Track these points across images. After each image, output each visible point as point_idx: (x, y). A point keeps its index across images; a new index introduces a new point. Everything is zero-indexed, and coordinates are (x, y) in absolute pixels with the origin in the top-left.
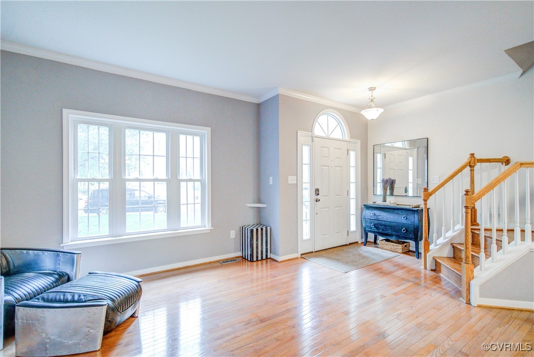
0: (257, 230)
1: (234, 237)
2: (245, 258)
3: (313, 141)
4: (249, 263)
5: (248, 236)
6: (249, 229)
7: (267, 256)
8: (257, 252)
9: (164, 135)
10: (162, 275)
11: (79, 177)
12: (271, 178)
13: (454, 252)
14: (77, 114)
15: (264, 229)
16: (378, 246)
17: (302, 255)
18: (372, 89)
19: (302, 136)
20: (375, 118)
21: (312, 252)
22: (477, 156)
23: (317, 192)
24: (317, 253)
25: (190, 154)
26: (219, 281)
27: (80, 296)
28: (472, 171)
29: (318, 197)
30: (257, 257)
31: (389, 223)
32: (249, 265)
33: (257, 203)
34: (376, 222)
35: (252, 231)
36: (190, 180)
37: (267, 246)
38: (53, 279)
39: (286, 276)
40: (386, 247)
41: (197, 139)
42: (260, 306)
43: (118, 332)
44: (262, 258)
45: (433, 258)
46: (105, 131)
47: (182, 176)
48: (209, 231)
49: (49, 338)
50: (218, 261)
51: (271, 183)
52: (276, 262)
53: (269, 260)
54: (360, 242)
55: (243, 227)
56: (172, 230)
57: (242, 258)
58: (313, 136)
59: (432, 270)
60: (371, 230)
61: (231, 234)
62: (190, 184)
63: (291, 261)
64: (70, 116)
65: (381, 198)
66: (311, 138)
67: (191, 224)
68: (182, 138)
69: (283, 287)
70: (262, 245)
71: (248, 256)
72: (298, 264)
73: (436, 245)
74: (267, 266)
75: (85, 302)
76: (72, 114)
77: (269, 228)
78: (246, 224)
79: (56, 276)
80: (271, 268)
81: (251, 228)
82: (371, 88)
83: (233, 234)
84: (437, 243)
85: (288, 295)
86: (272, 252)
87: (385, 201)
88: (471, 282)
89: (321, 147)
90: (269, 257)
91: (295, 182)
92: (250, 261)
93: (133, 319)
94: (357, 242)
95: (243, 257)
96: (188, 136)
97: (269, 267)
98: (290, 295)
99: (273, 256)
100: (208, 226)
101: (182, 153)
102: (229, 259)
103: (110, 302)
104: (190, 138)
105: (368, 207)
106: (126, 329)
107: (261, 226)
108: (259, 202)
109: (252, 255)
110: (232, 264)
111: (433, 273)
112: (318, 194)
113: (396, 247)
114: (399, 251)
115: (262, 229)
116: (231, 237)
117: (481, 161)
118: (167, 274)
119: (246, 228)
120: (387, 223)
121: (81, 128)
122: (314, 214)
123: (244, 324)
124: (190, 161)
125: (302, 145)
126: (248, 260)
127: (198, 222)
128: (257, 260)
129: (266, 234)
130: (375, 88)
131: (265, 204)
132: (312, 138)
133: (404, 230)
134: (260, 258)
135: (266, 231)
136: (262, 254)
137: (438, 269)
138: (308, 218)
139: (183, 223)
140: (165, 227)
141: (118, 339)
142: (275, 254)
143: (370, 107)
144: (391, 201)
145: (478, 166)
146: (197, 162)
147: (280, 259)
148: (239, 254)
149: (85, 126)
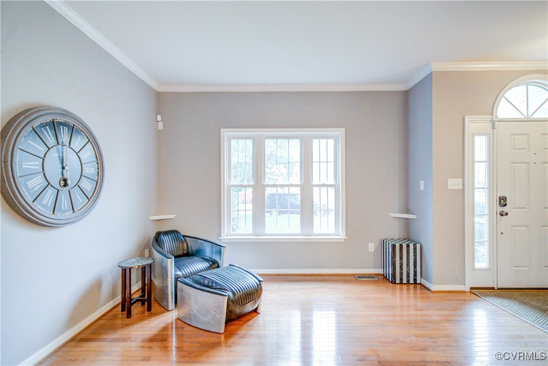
0: (401, 246)
1: (373, 250)
2: (386, 277)
3: (493, 127)
4: (391, 284)
5: (389, 252)
6: (390, 244)
7: (415, 280)
8: (401, 274)
9: (298, 141)
10: (294, 278)
11: (231, 184)
12: (422, 183)
14: (231, 132)
15: (411, 246)
17: (472, 288)
19: (472, 123)
21: (493, 288)
23: (503, 201)
24: (502, 292)
25: (323, 159)
26: (346, 298)
27: (212, 283)
29: (505, 209)
30: (401, 279)
32: (390, 286)
33: (405, 213)
35: (394, 247)
36: (324, 185)
37: (415, 267)
38: (208, 265)
39: (436, 312)
41: (331, 142)
42: (386, 343)
43: (240, 323)
44: (408, 281)
46: (250, 143)
47: (316, 181)
48: (343, 241)
49: (193, 312)
50: (354, 275)
51: (422, 188)
52: (428, 291)
53: (418, 286)
55: (384, 240)
56: (305, 236)
57: (383, 277)
58: (495, 119)
61: (370, 247)
62: (324, 189)
63: (452, 295)
64: (226, 133)
66: (491, 124)
67: (324, 230)
68: (315, 142)
69: (427, 327)
70: (408, 265)
71: (389, 276)
72: (465, 300)
74: (415, 294)
75: (215, 289)
76: (226, 132)
77: (418, 246)
78: (389, 237)
79: (211, 263)
80: (422, 298)
81: (393, 243)
83: (372, 247)
85: (430, 340)
86: (423, 276)
89: (513, 135)
90: (418, 282)
91: (461, 187)
92: (392, 282)
93: (255, 314)
95: (384, 275)
96: (329, 140)
97: (418, 296)
98: (434, 342)
99: (424, 282)
100: (342, 235)
101: (315, 158)
102: (366, 275)
103: (231, 294)
104: (323, 141)
106: (247, 321)
107: (408, 242)
108: (408, 211)
109: (394, 276)
110: (368, 281)
112: (505, 205)
115: (408, 246)
116: (370, 250)
118: (299, 278)
119: (387, 242)
121: (234, 143)
122: (496, 235)
123: (357, 358)
124: (323, 165)
125: (473, 135)
126: (389, 280)
127: (332, 230)
128: (401, 283)
131: (413, 214)
132: (493, 124)
134: (405, 281)
135: (415, 249)
136: (408, 276)
138: (486, 238)
139: (317, 229)
140: (298, 231)
141: (239, 329)
142: (427, 279)
146: (331, 166)
147: (434, 288)
148: (380, 271)
149: (236, 140)
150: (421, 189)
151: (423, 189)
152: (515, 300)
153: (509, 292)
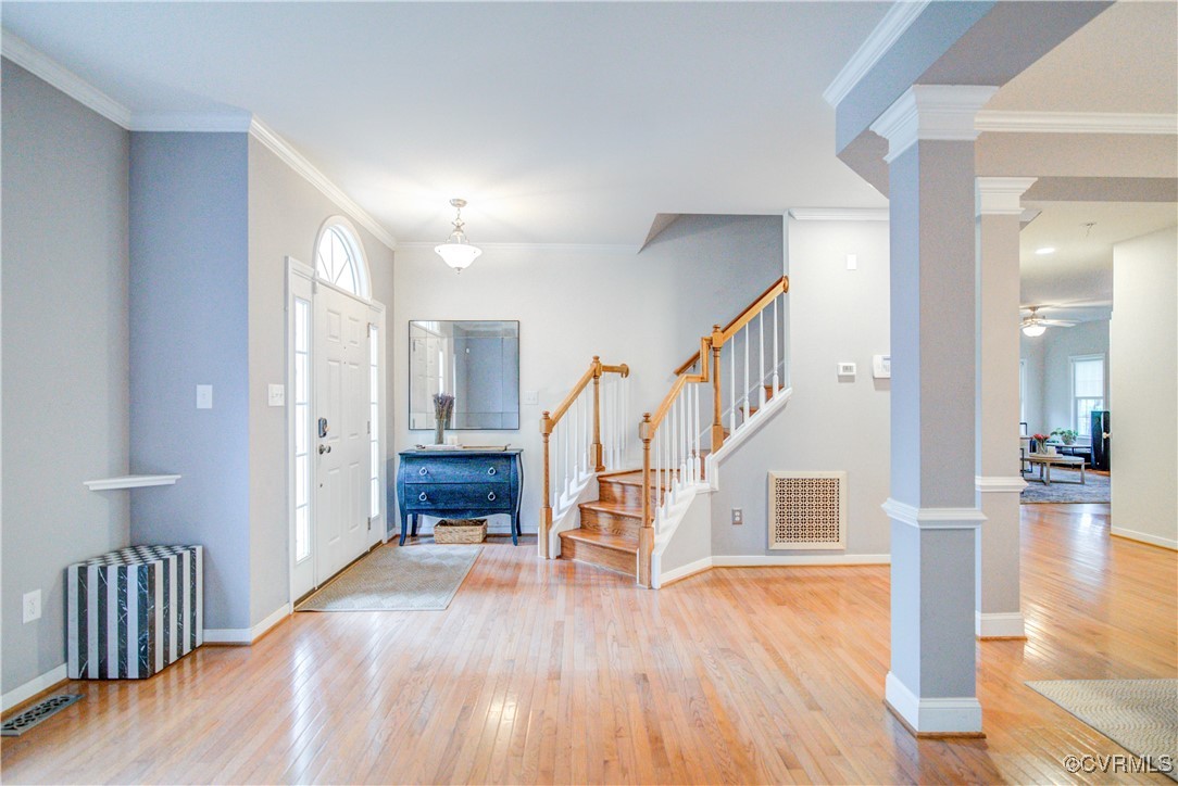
0: (167, 562)
1: (38, 614)
2: (100, 678)
3: (314, 291)
4: (133, 685)
6: (132, 569)
7: (193, 641)
8: (167, 640)
12: (204, 389)
13: (582, 517)
15: (187, 556)
16: (433, 539)
17: (296, 604)
18: (459, 203)
19: (296, 273)
20: (464, 265)
21: (313, 591)
22: (604, 362)
23: (322, 428)
28: (596, 383)
29: (326, 442)
30: (167, 655)
31: (460, 486)
34: (432, 488)
35: (150, 571)
37: (193, 609)
40: (448, 538)
44: (180, 654)
45: (559, 535)
51: (206, 403)
54: (385, 542)
55: (83, 571)
57: (80, 684)
58: (317, 277)
59: (558, 557)
60: (420, 507)
61: (26, 607)
63: (281, 632)
65: (433, 435)
66: (311, 283)
70: (181, 609)
73: (559, 513)
77: (199, 551)
81: (140, 564)
82: (459, 200)
83: (34, 605)
84: (561, 508)
87: (440, 441)
88: (653, 553)
89: (329, 310)
90: (199, 642)
91: (283, 403)
92: (142, 678)
94: (380, 542)
95: (85, 677)
99: (215, 635)
105: (408, 458)
107: (163, 549)
108: (133, 469)
109: (151, 655)
110: (70, 718)
111: (559, 561)
112: (325, 434)
113: (471, 533)
114: (478, 540)
115: (181, 557)
116: (26, 618)
117: (611, 369)
119: (111, 569)
120: (456, 486)
122: (316, 485)
125: (295, 299)
128: (166, 666)
129: (193, 571)
130: (465, 203)
131: (165, 473)
132: (314, 285)
133: (492, 497)
134: (173, 657)
135: (193, 561)
136: (180, 640)
137: (567, 552)
138: (305, 498)
142: (225, 624)
143: (454, 241)
144: (453, 441)
145: (605, 376)
147: (249, 635)
148: (62, 674)
150: (200, 405)
151: (209, 405)
152: (354, 593)
153: (339, 582)
